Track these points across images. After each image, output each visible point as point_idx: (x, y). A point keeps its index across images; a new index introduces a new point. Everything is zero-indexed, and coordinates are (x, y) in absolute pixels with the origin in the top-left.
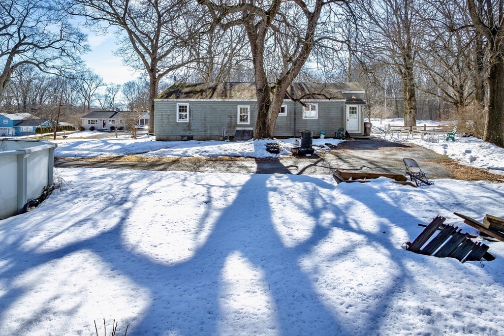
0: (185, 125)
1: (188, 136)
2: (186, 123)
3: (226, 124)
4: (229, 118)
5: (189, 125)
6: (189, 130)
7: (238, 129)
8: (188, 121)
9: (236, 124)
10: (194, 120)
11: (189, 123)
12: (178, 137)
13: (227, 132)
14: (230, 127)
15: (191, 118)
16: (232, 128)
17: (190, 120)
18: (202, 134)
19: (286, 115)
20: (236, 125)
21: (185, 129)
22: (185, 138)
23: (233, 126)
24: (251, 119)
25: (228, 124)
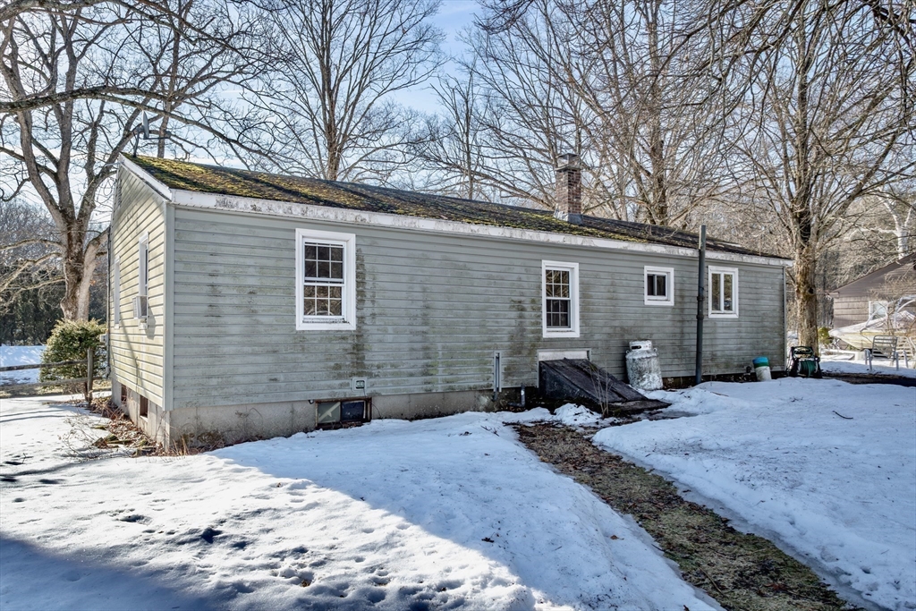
0: (337, 347)
1: (342, 401)
2: (342, 337)
3: (506, 337)
4: (514, 314)
5: (357, 344)
6: (360, 368)
7: (545, 355)
8: (352, 326)
9: (539, 339)
10: (378, 321)
11: (359, 334)
12: (299, 408)
13: (509, 372)
14: (516, 350)
15: (367, 312)
16: (525, 352)
17: (360, 319)
18: (416, 385)
19: (671, 303)
20: (540, 343)
21: (338, 367)
22: (331, 413)
23: (527, 344)
24: (583, 318)
25: (511, 338)
